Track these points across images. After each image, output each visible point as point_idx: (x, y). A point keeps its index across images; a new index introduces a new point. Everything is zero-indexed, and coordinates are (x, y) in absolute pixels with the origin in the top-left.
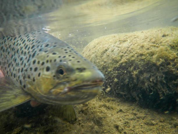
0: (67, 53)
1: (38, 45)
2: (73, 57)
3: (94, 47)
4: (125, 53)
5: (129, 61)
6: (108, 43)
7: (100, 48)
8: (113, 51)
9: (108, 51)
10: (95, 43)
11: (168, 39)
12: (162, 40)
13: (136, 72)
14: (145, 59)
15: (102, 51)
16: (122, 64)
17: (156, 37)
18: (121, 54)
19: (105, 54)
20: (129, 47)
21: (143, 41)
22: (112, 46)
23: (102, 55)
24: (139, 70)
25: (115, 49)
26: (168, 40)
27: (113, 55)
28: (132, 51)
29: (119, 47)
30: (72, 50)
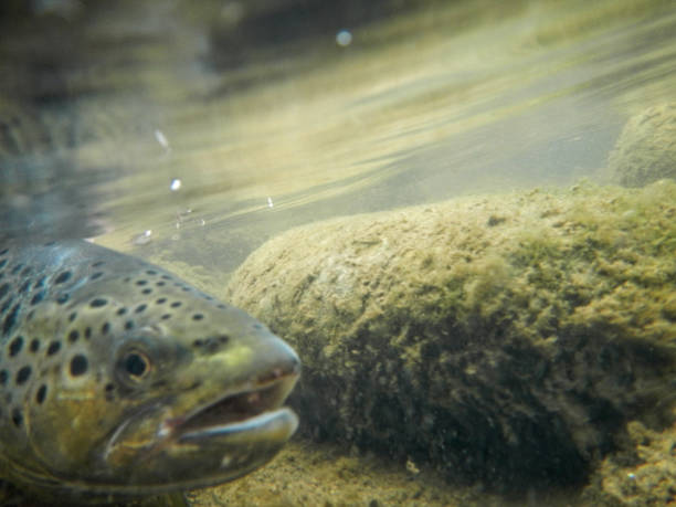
0: (147, 292)
1: (23, 283)
2: (176, 305)
3: (269, 270)
4: (374, 287)
5: (392, 313)
6: (317, 253)
7: (288, 273)
8: (333, 281)
9: (317, 282)
10: (270, 253)
11: (505, 232)
12: (486, 237)
13: (415, 349)
14: (439, 301)
15: (295, 283)
16: (366, 325)
17: (470, 227)
18: (363, 290)
19: (307, 294)
20: (387, 265)
21: (430, 240)
22: (331, 261)
23: (297, 298)
24: (425, 342)
25: (340, 273)
26: (506, 237)
27: (334, 296)
28: (398, 277)
29: (354, 265)
30: (165, 277)
